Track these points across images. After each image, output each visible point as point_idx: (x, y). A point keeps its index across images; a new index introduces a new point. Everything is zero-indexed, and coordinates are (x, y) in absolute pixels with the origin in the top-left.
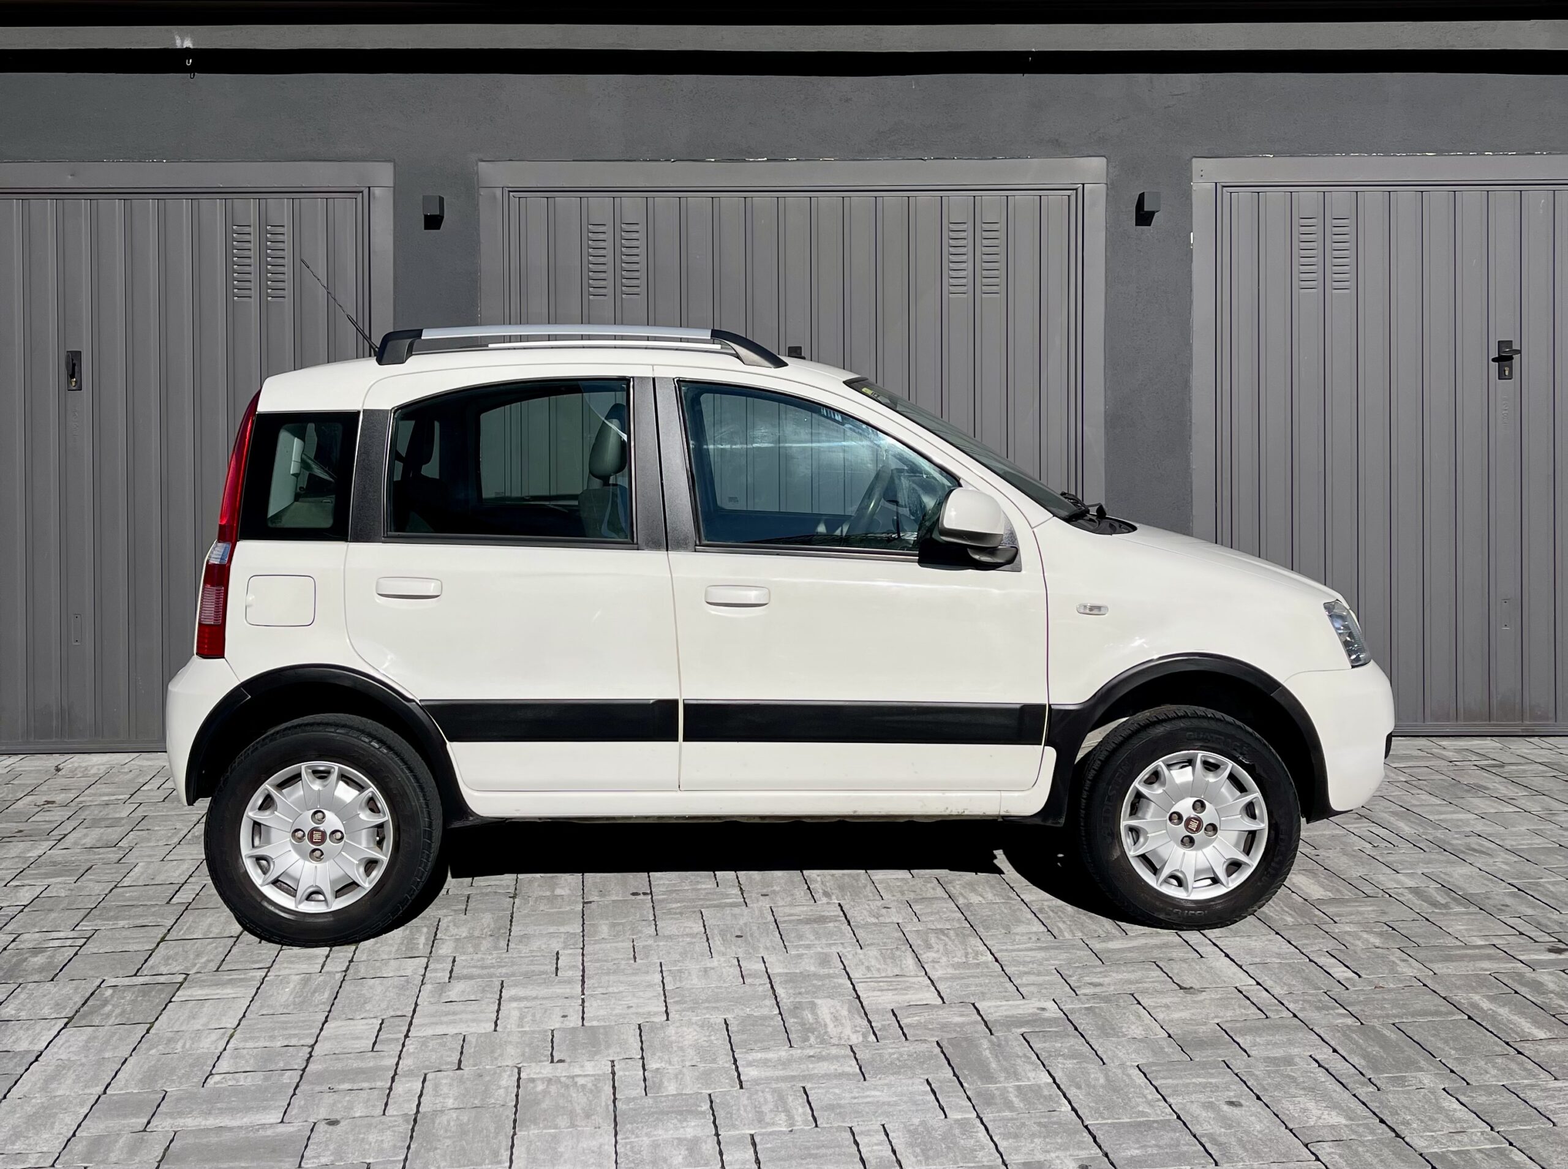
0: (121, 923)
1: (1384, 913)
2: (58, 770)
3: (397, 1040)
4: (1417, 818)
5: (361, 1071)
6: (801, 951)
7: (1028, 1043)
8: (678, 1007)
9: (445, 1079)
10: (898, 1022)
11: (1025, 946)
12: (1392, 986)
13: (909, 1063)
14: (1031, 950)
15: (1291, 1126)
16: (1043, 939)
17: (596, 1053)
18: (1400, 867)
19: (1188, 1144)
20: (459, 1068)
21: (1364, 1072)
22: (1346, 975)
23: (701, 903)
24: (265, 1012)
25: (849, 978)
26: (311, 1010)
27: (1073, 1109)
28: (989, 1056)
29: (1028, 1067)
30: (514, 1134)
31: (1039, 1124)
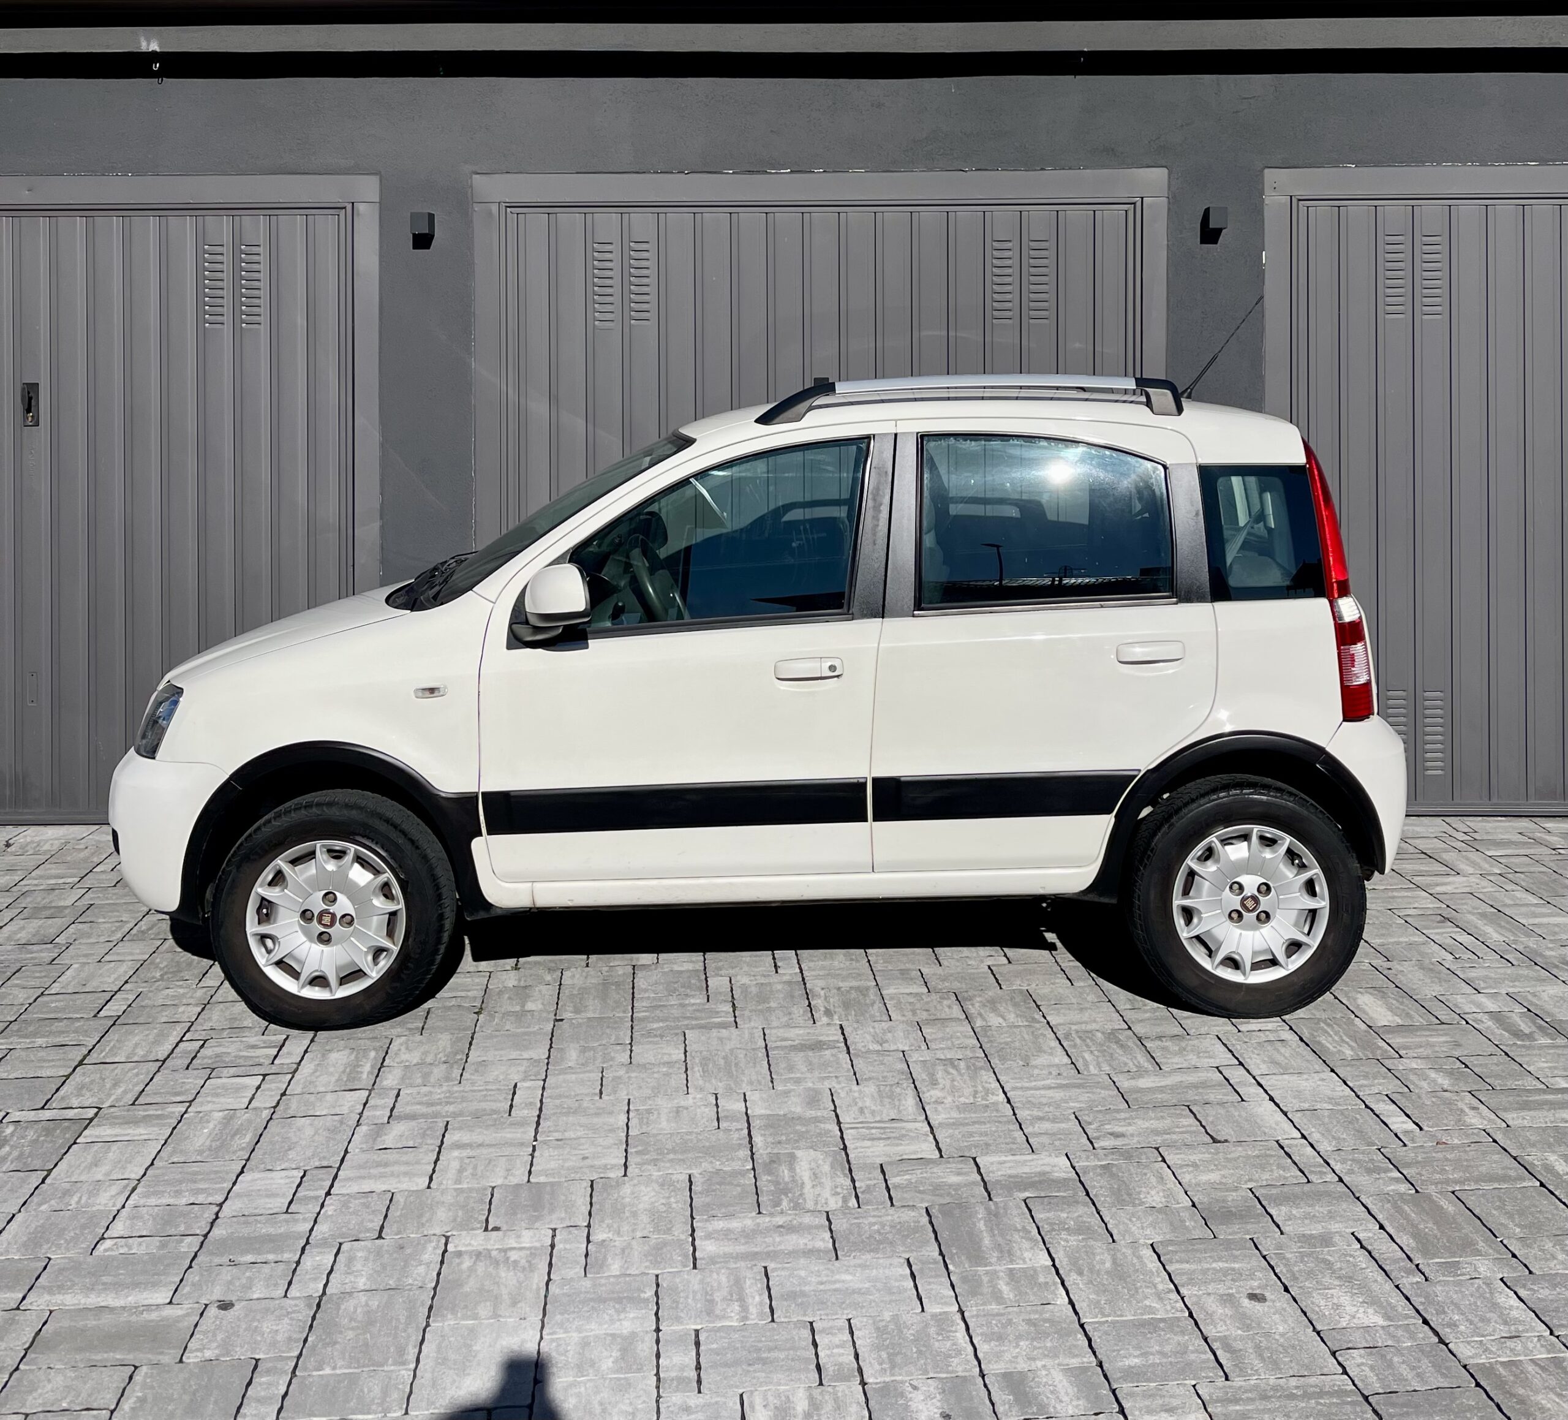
0: (40, 1041)
1: (1458, 1045)
2: (8, 845)
3: (316, 1198)
4: (1508, 923)
5: (270, 1239)
6: (790, 1086)
7: (1030, 1211)
8: (638, 1159)
9: (360, 1251)
10: (886, 1181)
11: (1043, 1083)
12: (1456, 1141)
13: (890, 1236)
14: (1050, 1088)
15: (1319, 1328)
16: (1065, 1074)
17: (538, 1218)
18: (1482, 985)
19: (1196, 1351)
20: (380, 1237)
21: (1412, 1256)
22: (1405, 1126)
23: (686, 1022)
24: (175, 1160)
25: (839, 1123)
26: (227, 1158)
27: (1071, 1303)
28: (983, 1228)
29: (1026, 1244)
30: (428, 1325)
31: (1029, 1322)
